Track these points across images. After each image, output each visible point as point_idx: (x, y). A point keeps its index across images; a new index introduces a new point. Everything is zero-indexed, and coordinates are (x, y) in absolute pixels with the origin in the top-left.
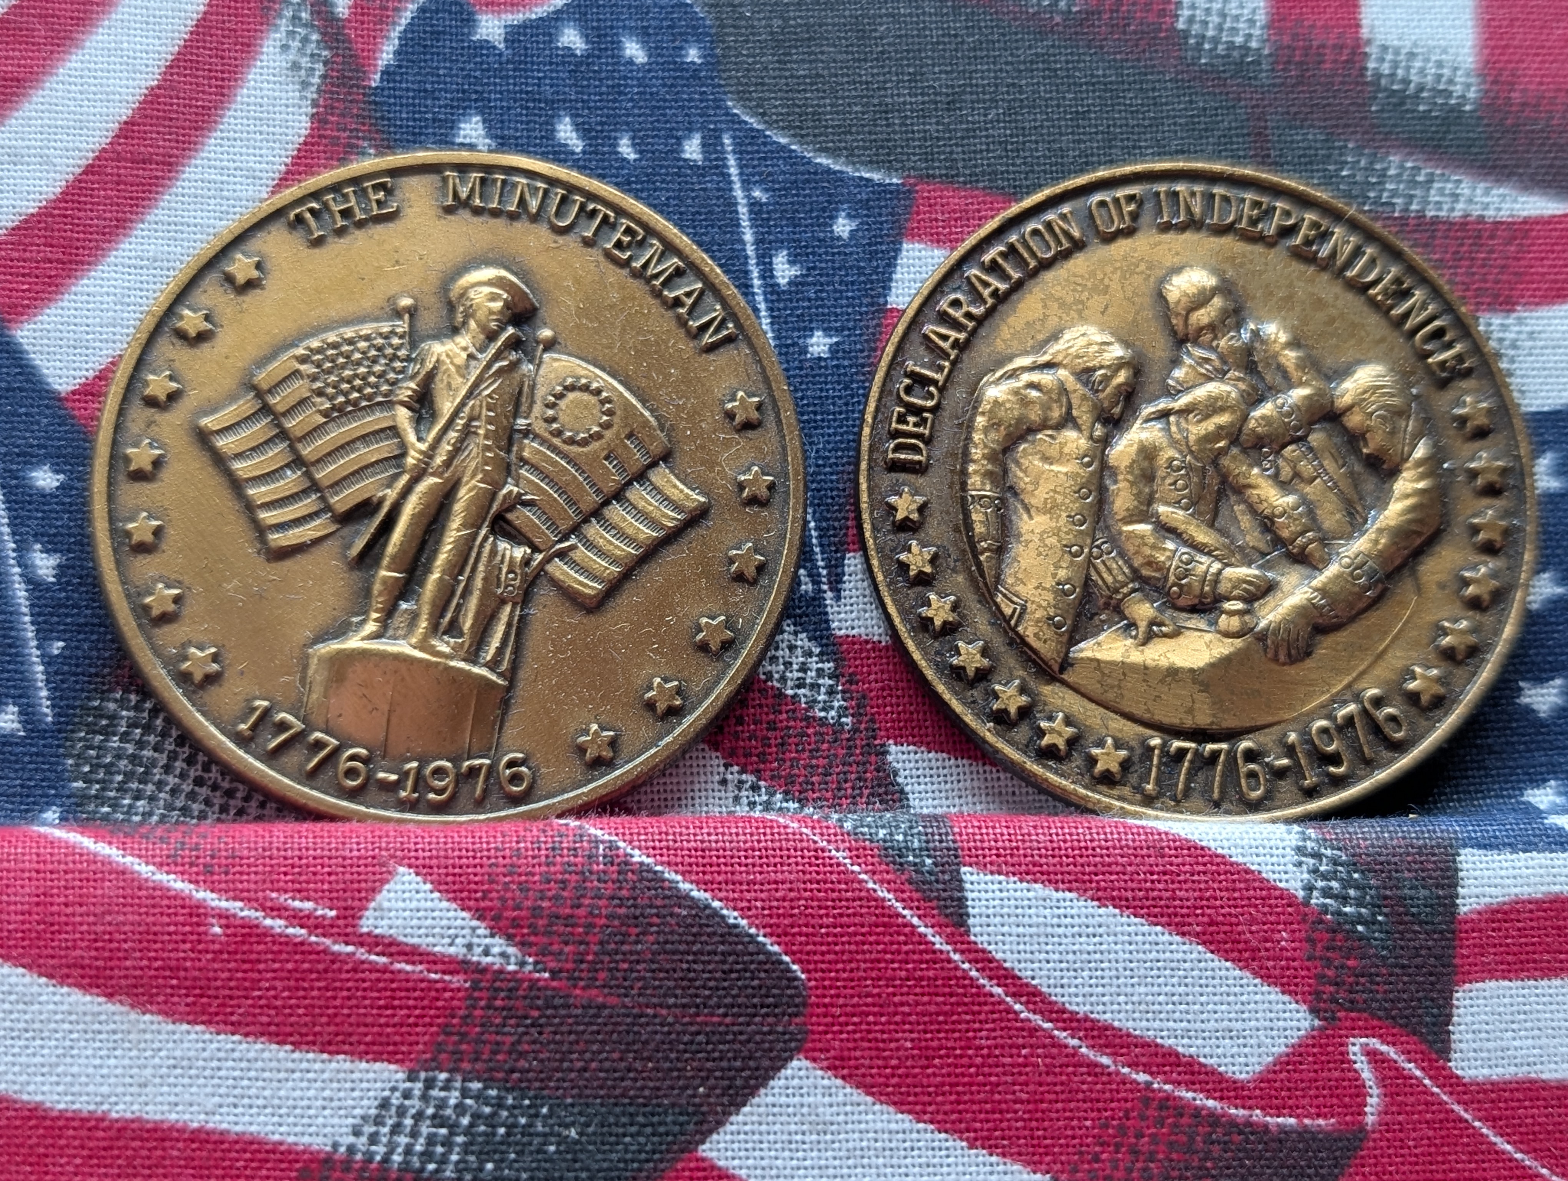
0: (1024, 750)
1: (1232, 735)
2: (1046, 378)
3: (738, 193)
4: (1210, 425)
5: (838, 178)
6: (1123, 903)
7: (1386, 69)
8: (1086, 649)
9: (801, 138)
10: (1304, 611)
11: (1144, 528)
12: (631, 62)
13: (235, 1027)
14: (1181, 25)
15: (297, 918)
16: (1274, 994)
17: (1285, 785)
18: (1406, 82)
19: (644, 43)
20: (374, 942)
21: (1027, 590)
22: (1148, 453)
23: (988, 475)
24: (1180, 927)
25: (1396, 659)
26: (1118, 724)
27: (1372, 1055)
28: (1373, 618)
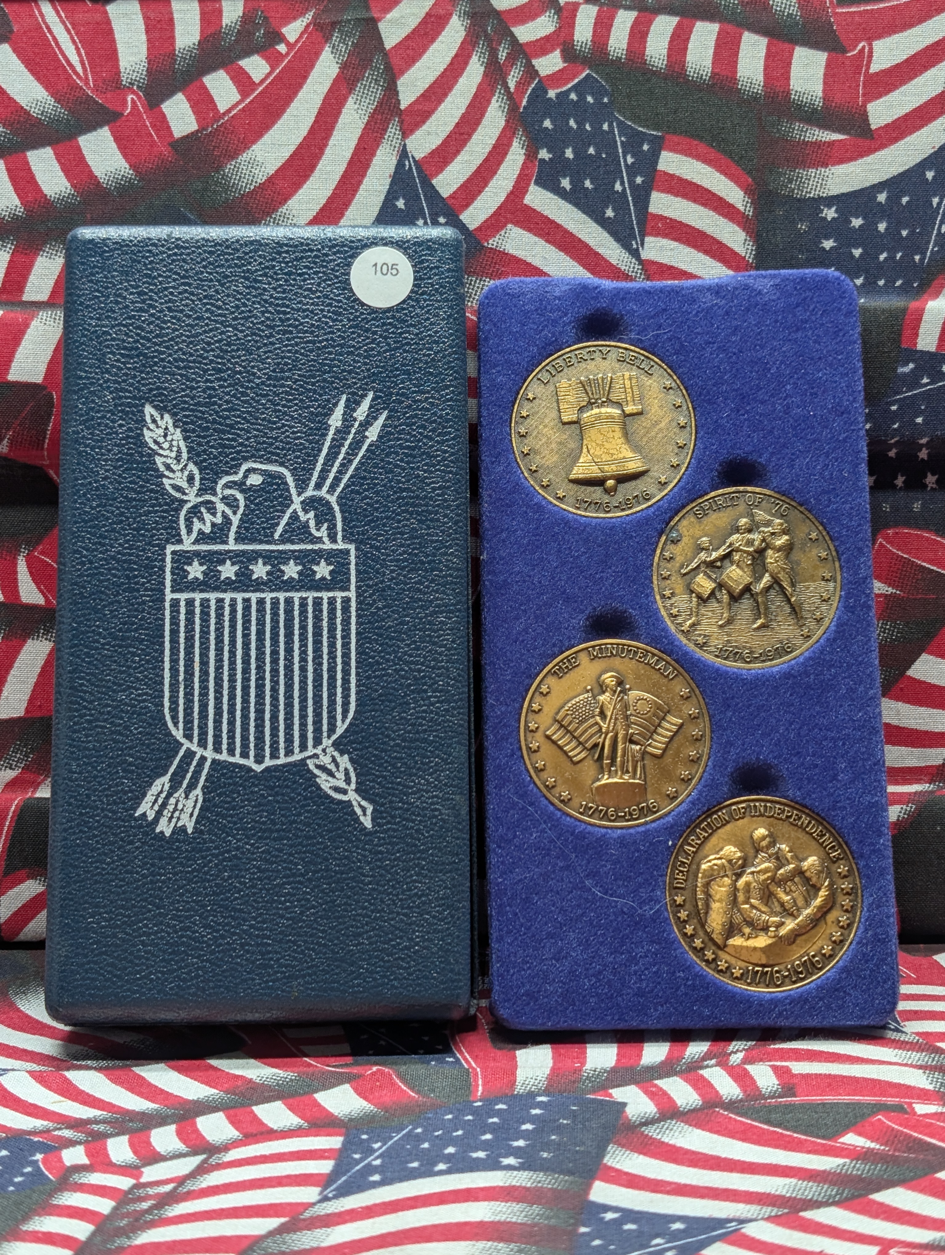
0: (714, 970)
1: (772, 966)
2: (719, 862)
4: (766, 876)
8: (731, 942)
10: (793, 931)
11: (747, 906)
17: (787, 980)
21: (714, 925)
22: (748, 884)
23: (703, 892)
25: (819, 944)
26: (740, 963)
28: (813, 931)
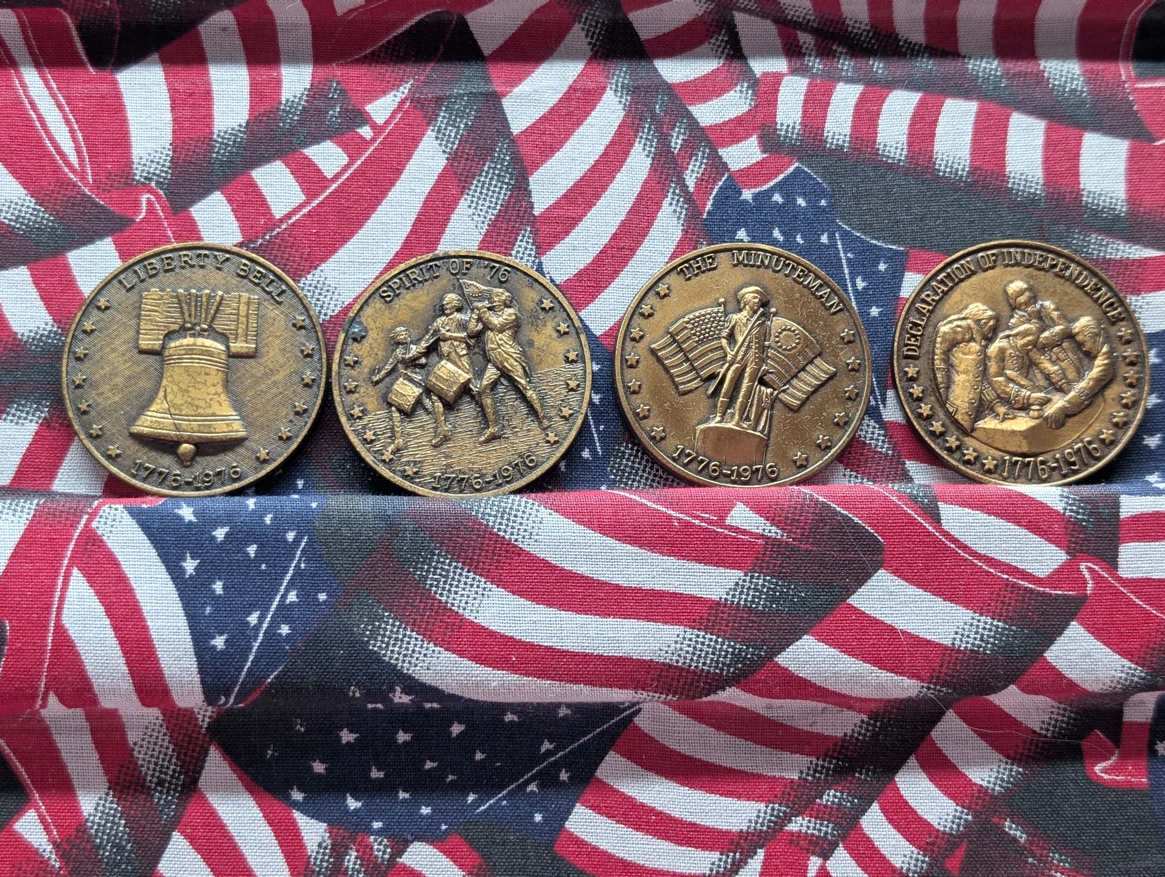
0: (958, 461)
1: (1035, 455)
2: (963, 323)
3: (842, 255)
4: (1025, 340)
5: (880, 248)
6: (997, 515)
7: (1090, 200)
8: (980, 424)
9: (865, 233)
10: (1063, 409)
11: (1001, 379)
12: (800, 206)
13: (684, 557)
14: (1010, 186)
15: (703, 519)
16: (1053, 547)
17: (1055, 474)
18: (1098, 205)
19: (804, 198)
20: (731, 528)
21: (958, 402)
22: (1002, 351)
23: (943, 360)
24: (1018, 523)
25: (1096, 427)
26: (993, 452)
27: (1089, 569)
28: (1088, 411)
